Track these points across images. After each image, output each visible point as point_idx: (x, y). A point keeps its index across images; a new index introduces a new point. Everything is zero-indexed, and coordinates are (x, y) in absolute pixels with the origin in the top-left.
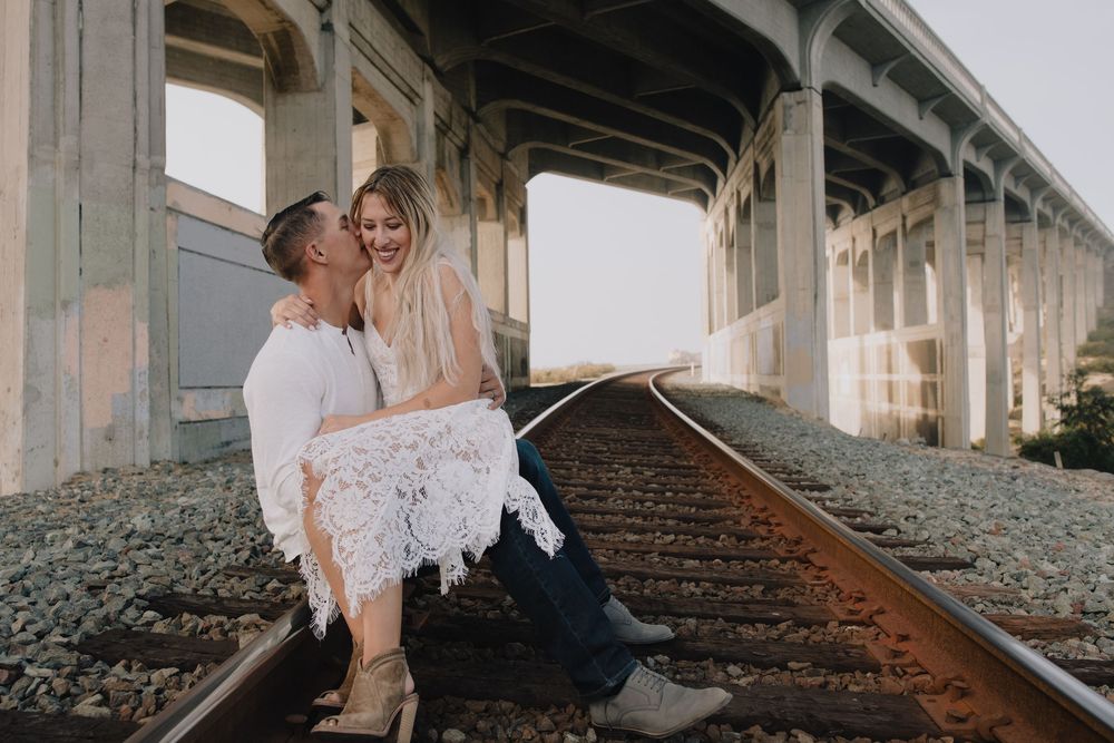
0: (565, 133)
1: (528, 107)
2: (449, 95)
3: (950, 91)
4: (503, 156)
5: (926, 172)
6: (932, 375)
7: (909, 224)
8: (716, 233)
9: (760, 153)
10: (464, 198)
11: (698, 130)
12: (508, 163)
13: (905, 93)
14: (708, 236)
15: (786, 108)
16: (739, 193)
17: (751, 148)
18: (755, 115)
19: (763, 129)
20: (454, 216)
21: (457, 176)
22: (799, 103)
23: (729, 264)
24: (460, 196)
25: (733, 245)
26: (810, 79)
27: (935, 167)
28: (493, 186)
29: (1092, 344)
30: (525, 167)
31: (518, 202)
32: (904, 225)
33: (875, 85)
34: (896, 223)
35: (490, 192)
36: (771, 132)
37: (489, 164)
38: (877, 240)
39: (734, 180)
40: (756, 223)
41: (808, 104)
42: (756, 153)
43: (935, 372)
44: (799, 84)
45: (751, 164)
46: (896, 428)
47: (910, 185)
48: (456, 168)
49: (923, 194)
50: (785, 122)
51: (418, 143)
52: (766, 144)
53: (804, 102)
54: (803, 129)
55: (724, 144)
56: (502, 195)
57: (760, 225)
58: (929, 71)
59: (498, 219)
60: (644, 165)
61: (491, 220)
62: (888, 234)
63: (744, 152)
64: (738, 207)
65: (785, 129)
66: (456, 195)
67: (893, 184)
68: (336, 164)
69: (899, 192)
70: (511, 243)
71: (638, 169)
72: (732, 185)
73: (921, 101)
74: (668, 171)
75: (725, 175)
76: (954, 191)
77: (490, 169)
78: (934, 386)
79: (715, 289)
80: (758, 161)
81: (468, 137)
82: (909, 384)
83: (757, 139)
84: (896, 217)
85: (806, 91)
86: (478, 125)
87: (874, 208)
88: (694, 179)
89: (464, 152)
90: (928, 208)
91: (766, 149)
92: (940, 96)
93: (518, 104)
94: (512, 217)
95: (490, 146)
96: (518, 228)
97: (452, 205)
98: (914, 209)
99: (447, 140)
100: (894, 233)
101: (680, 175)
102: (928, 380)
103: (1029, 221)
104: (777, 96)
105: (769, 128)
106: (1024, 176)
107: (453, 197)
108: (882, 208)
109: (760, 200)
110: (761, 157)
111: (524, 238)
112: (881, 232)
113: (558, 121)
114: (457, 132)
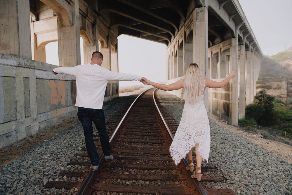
0: (128, 21)
1: (116, 12)
2: (87, 5)
3: (238, 13)
4: (109, 28)
5: (228, 36)
6: (228, 92)
7: (222, 51)
8: (171, 52)
9: (186, 28)
10: (94, 40)
11: (168, 22)
12: (111, 31)
13: (226, 13)
14: (168, 53)
15: (197, 13)
16: (178, 41)
17: (183, 27)
18: (185, 16)
19: (188, 21)
20: (91, 46)
21: (91, 32)
22: (201, 11)
23: (175, 61)
24: (93, 40)
25: (176, 56)
26: (205, 3)
27: (230, 35)
28: (106, 37)
29: (259, 81)
30: (117, 32)
31: (114, 43)
32: (221, 51)
33: (220, 9)
34: (218, 50)
35: (105, 39)
36: (191, 21)
37: (104, 30)
38: (213, 55)
39: (177, 37)
40: (185, 50)
41: (204, 11)
42: (185, 28)
43: (229, 91)
44: (201, 5)
45: (183, 32)
46: (217, 105)
47: (223, 40)
48: (91, 30)
49: (227, 42)
50: (197, 17)
51: (73, 19)
52: (189, 25)
53: (203, 11)
54: (202, 20)
55: (175, 26)
56: (109, 40)
57: (186, 50)
58: (234, 6)
59: (108, 48)
60: (152, 33)
61: (106, 48)
62: (216, 53)
63: (181, 29)
64: (178, 45)
65: (197, 19)
66: (91, 39)
67: (218, 40)
68: (18, 20)
69: (219, 42)
70: (112, 55)
71: (150, 34)
72: (176, 39)
73: (230, 15)
74: (158, 35)
75: (174, 36)
76: (235, 42)
77: (104, 32)
78: (229, 95)
79: (170, 67)
80: (186, 31)
81: (95, 20)
82: (221, 94)
83: (186, 24)
84: (218, 48)
85: (203, 7)
86: (100, 17)
87: (212, 46)
88: (165, 37)
89: (93, 25)
90: (228, 46)
91: (189, 27)
92: (234, 14)
93: (113, 11)
94: (113, 47)
95: (104, 25)
96: (115, 50)
97: (90, 42)
98: (224, 46)
99: (86, 20)
100: (218, 53)
101: (161, 36)
102: (227, 93)
103: (249, 50)
104: (194, 9)
105: (190, 20)
106: (249, 38)
107: (90, 40)
108: (214, 46)
109: (186, 43)
110: (187, 30)
111: (117, 53)
112: (214, 53)
113: (126, 17)
114: (91, 18)
